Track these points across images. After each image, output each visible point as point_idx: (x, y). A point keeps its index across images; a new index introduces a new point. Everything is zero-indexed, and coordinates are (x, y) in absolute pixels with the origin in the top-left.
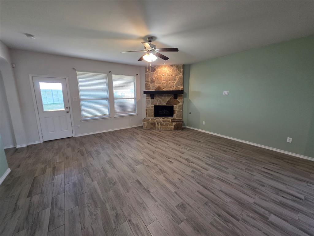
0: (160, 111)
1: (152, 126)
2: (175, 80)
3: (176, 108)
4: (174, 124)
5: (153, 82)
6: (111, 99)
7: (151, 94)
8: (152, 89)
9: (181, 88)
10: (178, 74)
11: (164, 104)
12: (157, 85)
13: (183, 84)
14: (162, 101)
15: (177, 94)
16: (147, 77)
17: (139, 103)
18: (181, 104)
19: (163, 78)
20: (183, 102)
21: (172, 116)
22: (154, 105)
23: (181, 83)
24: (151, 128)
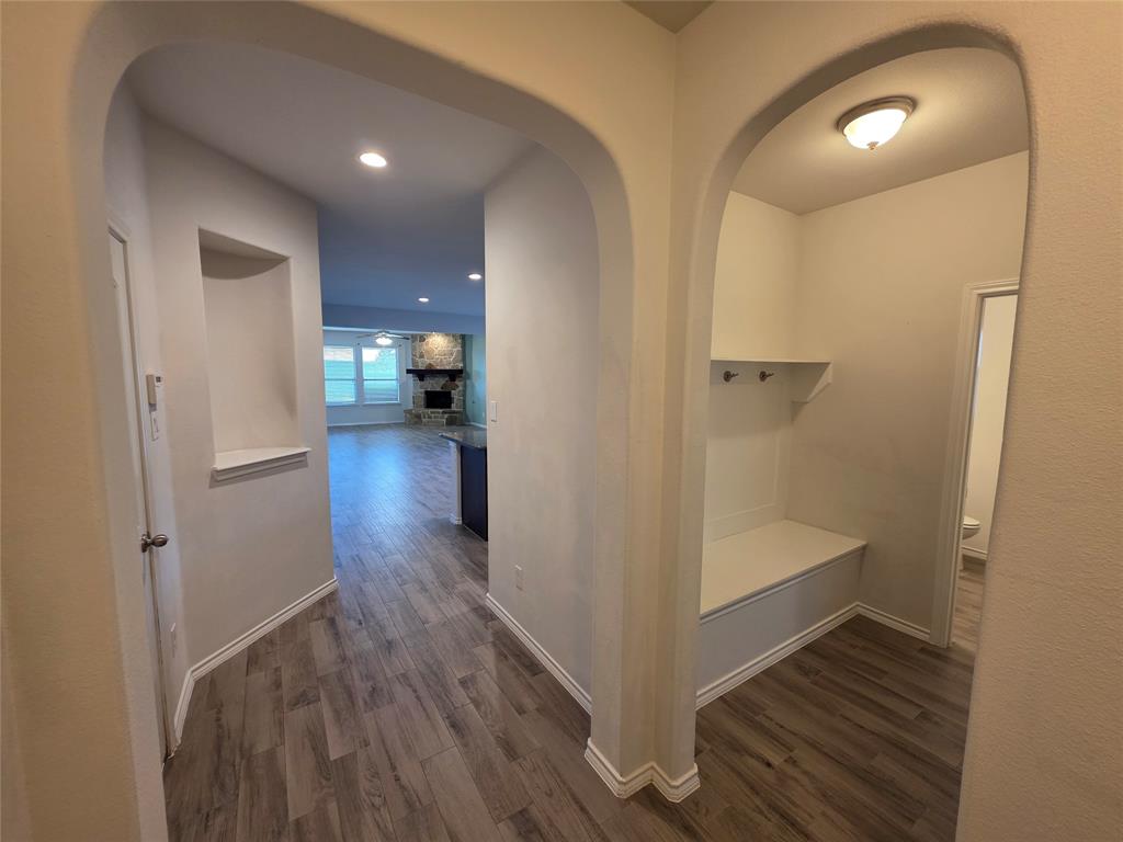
0: (437, 400)
1: (416, 420)
2: (452, 354)
3: (455, 394)
4: (446, 416)
5: (422, 356)
6: (359, 380)
7: (421, 374)
8: (421, 367)
9: (460, 365)
10: (455, 346)
11: (439, 389)
12: (428, 361)
13: (464, 360)
14: (436, 385)
15: (454, 375)
16: (414, 349)
17: (403, 386)
18: (461, 388)
19: (436, 352)
20: (465, 386)
21: (450, 407)
22: (423, 390)
23: (460, 358)
24: (416, 423)
